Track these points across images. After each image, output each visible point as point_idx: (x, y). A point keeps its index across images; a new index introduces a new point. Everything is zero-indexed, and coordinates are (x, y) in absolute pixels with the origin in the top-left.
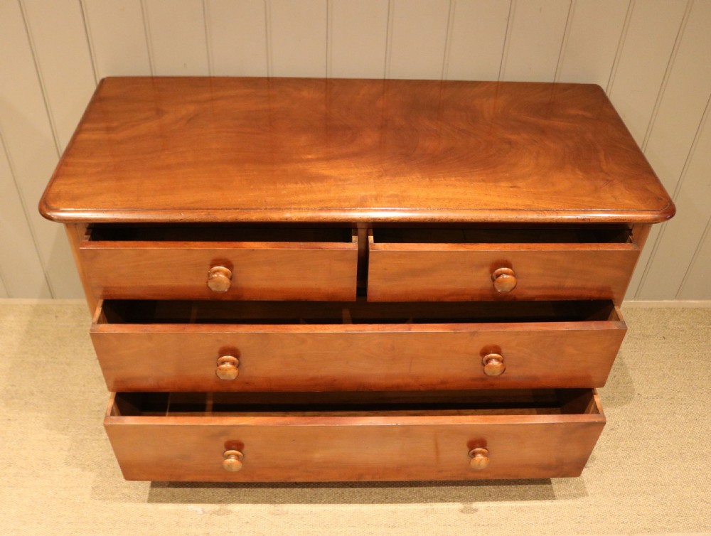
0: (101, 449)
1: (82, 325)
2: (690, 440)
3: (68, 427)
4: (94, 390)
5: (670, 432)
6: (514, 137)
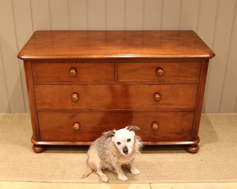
4: (24, 138)
5: (232, 150)
6: (164, 41)
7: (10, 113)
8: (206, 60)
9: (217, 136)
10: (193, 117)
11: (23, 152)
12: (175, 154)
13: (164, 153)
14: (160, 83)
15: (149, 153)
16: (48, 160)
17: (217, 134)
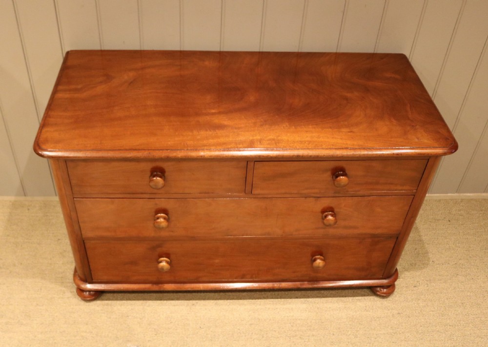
0: (65, 305)
1: (47, 215)
2: (469, 294)
3: (41, 289)
4: (58, 262)
5: (455, 288)
6: (349, 95)
7: (25, 196)
8: (437, 157)
9: (427, 253)
10: (392, 246)
11: (59, 298)
12: (350, 298)
13: (330, 297)
14: (337, 195)
15: (300, 298)
16: (110, 318)
17: (427, 246)
